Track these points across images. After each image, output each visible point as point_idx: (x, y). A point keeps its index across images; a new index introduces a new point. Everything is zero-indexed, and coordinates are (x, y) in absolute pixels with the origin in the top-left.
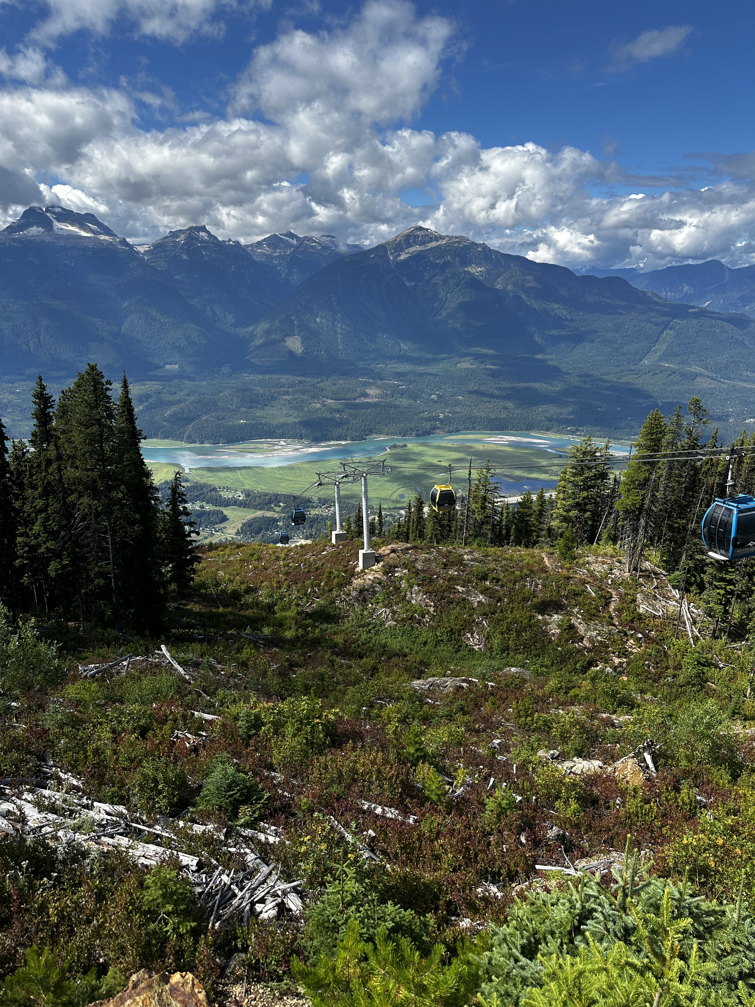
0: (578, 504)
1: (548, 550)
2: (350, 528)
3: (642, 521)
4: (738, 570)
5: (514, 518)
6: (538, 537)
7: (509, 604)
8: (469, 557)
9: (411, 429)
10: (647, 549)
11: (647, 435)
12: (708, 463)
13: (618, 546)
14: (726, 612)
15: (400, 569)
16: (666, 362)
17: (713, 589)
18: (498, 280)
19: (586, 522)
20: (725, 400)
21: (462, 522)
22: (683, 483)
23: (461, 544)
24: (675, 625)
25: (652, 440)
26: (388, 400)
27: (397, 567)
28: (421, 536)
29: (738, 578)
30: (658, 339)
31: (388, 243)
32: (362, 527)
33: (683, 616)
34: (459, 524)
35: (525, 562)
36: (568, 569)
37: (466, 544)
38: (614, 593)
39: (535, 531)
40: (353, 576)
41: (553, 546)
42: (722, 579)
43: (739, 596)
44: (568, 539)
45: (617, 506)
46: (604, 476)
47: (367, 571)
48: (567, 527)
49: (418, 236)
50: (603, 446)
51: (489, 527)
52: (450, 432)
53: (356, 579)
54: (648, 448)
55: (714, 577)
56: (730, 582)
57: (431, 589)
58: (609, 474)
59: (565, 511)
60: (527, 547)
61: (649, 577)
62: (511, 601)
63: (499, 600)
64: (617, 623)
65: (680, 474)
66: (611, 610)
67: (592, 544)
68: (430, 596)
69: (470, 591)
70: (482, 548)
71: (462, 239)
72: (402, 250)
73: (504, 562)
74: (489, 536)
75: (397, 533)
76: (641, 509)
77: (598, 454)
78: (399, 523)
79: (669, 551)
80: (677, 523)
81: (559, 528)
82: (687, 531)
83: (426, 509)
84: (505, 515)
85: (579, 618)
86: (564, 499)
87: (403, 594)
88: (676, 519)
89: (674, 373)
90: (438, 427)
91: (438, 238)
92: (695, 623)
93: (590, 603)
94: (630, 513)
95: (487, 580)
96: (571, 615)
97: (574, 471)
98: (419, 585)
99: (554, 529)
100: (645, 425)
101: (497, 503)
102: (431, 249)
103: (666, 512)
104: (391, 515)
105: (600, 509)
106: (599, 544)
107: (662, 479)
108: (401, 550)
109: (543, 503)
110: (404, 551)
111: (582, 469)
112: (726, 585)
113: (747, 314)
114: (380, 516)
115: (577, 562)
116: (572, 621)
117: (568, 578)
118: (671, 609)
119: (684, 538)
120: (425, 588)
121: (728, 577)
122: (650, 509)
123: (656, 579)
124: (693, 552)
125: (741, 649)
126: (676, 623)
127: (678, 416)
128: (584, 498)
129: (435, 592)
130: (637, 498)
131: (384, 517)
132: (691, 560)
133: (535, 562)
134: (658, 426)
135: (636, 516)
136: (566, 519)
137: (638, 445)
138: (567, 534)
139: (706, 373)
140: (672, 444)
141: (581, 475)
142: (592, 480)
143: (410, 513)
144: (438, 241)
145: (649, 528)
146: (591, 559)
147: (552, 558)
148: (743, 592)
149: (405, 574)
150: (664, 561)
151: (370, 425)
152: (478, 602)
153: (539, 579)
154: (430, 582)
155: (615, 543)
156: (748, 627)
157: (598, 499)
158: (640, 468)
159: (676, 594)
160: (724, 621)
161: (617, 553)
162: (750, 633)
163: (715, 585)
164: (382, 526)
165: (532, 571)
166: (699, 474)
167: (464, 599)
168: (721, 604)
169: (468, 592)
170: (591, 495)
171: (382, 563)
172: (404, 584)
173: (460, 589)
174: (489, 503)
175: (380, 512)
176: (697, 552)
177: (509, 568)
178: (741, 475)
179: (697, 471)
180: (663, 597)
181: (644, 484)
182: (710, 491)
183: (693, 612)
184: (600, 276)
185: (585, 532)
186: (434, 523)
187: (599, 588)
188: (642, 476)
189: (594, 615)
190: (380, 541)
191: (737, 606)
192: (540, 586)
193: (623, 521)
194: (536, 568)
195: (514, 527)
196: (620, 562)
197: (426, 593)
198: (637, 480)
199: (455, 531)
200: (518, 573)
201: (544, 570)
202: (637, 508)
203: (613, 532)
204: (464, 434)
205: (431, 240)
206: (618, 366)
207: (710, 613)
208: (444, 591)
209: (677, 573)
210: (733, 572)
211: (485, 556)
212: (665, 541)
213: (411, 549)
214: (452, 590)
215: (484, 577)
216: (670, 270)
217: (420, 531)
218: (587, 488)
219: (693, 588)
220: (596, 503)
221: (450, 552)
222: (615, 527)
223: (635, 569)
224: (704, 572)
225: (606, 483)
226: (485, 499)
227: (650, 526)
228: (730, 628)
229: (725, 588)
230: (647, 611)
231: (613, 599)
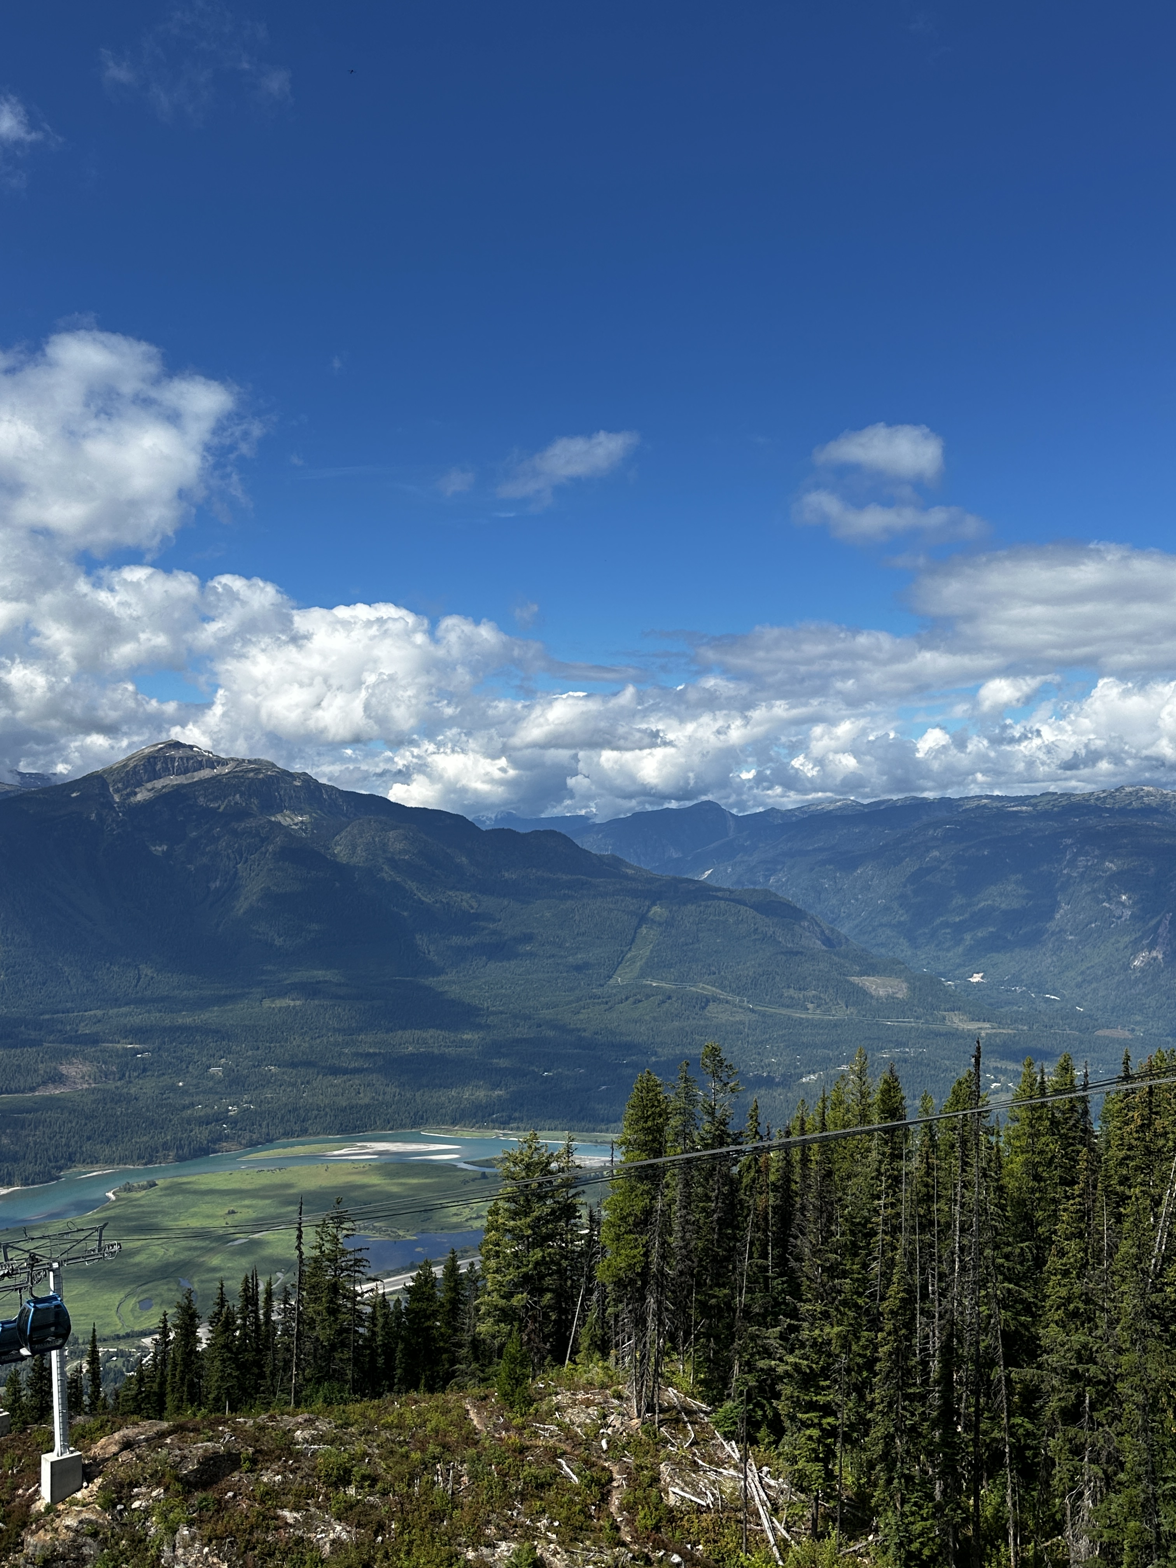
0: (526, 1278)
1: (476, 1391)
2: (17, 1399)
3: (651, 1301)
4: (835, 1381)
5: (399, 1325)
6: (454, 1361)
7: (401, 1533)
8: (307, 1434)
9: (166, 1146)
10: (667, 1359)
11: (637, 1122)
12: (750, 1167)
13: (612, 1360)
14: (830, 1475)
15: (144, 1490)
16: (654, 978)
17: (799, 1430)
18: (337, 838)
19: (546, 1316)
20: (762, 1042)
21: (288, 1350)
22: (714, 1211)
23: (287, 1403)
24: (740, 1522)
25: (648, 1131)
26: (111, 1085)
27: (138, 1485)
28: (195, 1397)
29: (839, 1398)
30: (634, 937)
31: (110, 771)
32: (50, 1394)
33: (753, 1498)
34: (280, 1356)
35: (429, 1426)
36: (520, 1429)
37: (298, 1404)
38: (615, 1469)
39: (446, 1351)
40: (24, 1525)
41: (483, 1380)
42: (812, 1406)
43: (847, 1438)
44: (513, 1360)
45: (601, 1274)
46: (568, 1211)
47: (61, 1507)
48: (510, 1335)
49: (173, 759)
50: (562, 1150)
51: (347, 1354)
52: (253, 1145)
53: (33, 1533)
54: (643, 1146)
55: (797, 1403)
56: (827, 1410)
57: (220, 1527)
58: (579, 1207)
59: (502, 1297)
60: (431, 1390)
61: (678, 1421)
62: (406, 1526)
63: (381, 1528)
64: (629, 1539)
65: (706, 1195)
66: (613, 1509)
67: (562, 1363)
68: (220, 1547)
69: (311, 1517)
70: (336, 1407)
71: (259, 765)
72: (140, 784)
73: (385, 1434)
74: (350, 1377)
75: (134, 1398)
76: (644, 1274)
77: (554, 1165)
78: (140, 1372)
79: (708, 1359)
80: (715, 1297)
81: (494, 1337)
82: (735, 1313)
83: (203, 1333)
84: (381, 1321)
85: (550, 1542)
86: (498, 1271)
87: (153, 1552)
88: (711, 1288)
89: (669, 998)
90: (227, 1136)
91: (214, 762)
92: (775, 1510)
93: (571, 1501)
94: (625, 1287)
95: (349, 1483)
96: (534, 1538)
97: (513, 1206)
98: (190, 1523)
99: (484, 1341)
100: (631, 1102)
101: (362, 1295)
102: (201, 782)
103: (692, 1275)
104: (120, 1354)
105: (569, 1283)
106: (574, 1362)
107: (675, 1208)
108: (147, 1440)
109: (456, 1284)
110: (155, 1442)
111: (527, 1200)
112: (821, 1417)
113: (773, 890)
114: (94, 1360)
115: (537, 1410)
116: (539, 1552)
117: (522, 1450)
118: (728, 1489)
119: (730, 1326)
120: (208, 1529)
121: (821, 1399)
122: (661, 1271)
123: (692, 1423)
124: (752, 1355)
125: (868, 1554)
126: (741, 1516)
127: (687, 1080)
128: (537, 1264)
129: (231, 1534)
130: (636, 1251)
131: (101, 1360)
132: (749, 1372)
133: (451, 1423)
134: (655, 1102)
135: (638, 1290)
136: (506, 1315)
137: (623, 1143)
138: (512, 1348)
139: (723, 995)
140: (683, 1134)
141: (526, 1215)
142: (548, 1222)
143: (167, 1344)
144: (214, 768)
145: (665, 1314)
146: (561, 1399)
147: (484, 1407)
148: (852, 1426)
149: (157, 1500)
150: (701, 1382)
151: (68, 1145)
152: (333, 1542)
153: (462, 1462)
154: (218, 1511)
155: (605, 1356)
156: (873, 1501)
157: (565, 1263)
158: (633, 1189)
159: (732, 1449)
160: (828, 1497)
161: (611, 1377)
162: (879, 1514)
163: (800, 1420)
164: (98, 1386)
165: (445, 1447)
166: (738, 1191)
167: (300, 1541)
168: (817, 1459)
169: (308, 1523)
170: (549, 1254)
171: (99, 1481)
172: (154, 1527)
173: (289, 1516)
174: (344, 1297)
175: (94, 1352)
176: (759, 1353)
177: (396, 1448)
178: (810, 1186)
179: (733, 1183)
180: (710, 1463)
181: (645, 1222)
182: (762, 1223)
183: (770, 1487)
184: (522, 830)
185: (545, 1340)
186: (223, 1361)
187: (586, 1462)
188: (640, 1204)
189: (581, 1529)
190: (92, 1423)
191: (846, 1460)
192: (465, 1479)
193: (616, 1306)
194: (453, 1437)
195: (401, 1346)
196: (619, 1397)
197: (210, 1540)
198: (630, 1215)
199: (273, 1375)
200: (416, 1456)
201: (471, 1439)
202: (638, 1274)
203: (599, 1332)
204: (284, 1147)
205: (200, 766)
206: (572, 989)
207: (800, 1484)
208: (252, 1529)
209: (729, 1404)
210: (829, 1387)
211: (341, 1426)
212: (697, 1338)
213: (169, 1433)
214: (272, 1523)
215: (344, 1479)
216: (639, 817)
217: (192, 1385)
218: (541, 1241)
219: (763, 1433)
220: (561, 1272)
221: (262, 1428)
222: (602, 1321)
223: (650, 1408)
224: (777, 1396)
225: (575, 1225)
226: (334, 1288)
227: (667, 1309)
228: (842, 1509)
229: (820, 1424)
230: (683, 1499)
231: (615, 1484)
